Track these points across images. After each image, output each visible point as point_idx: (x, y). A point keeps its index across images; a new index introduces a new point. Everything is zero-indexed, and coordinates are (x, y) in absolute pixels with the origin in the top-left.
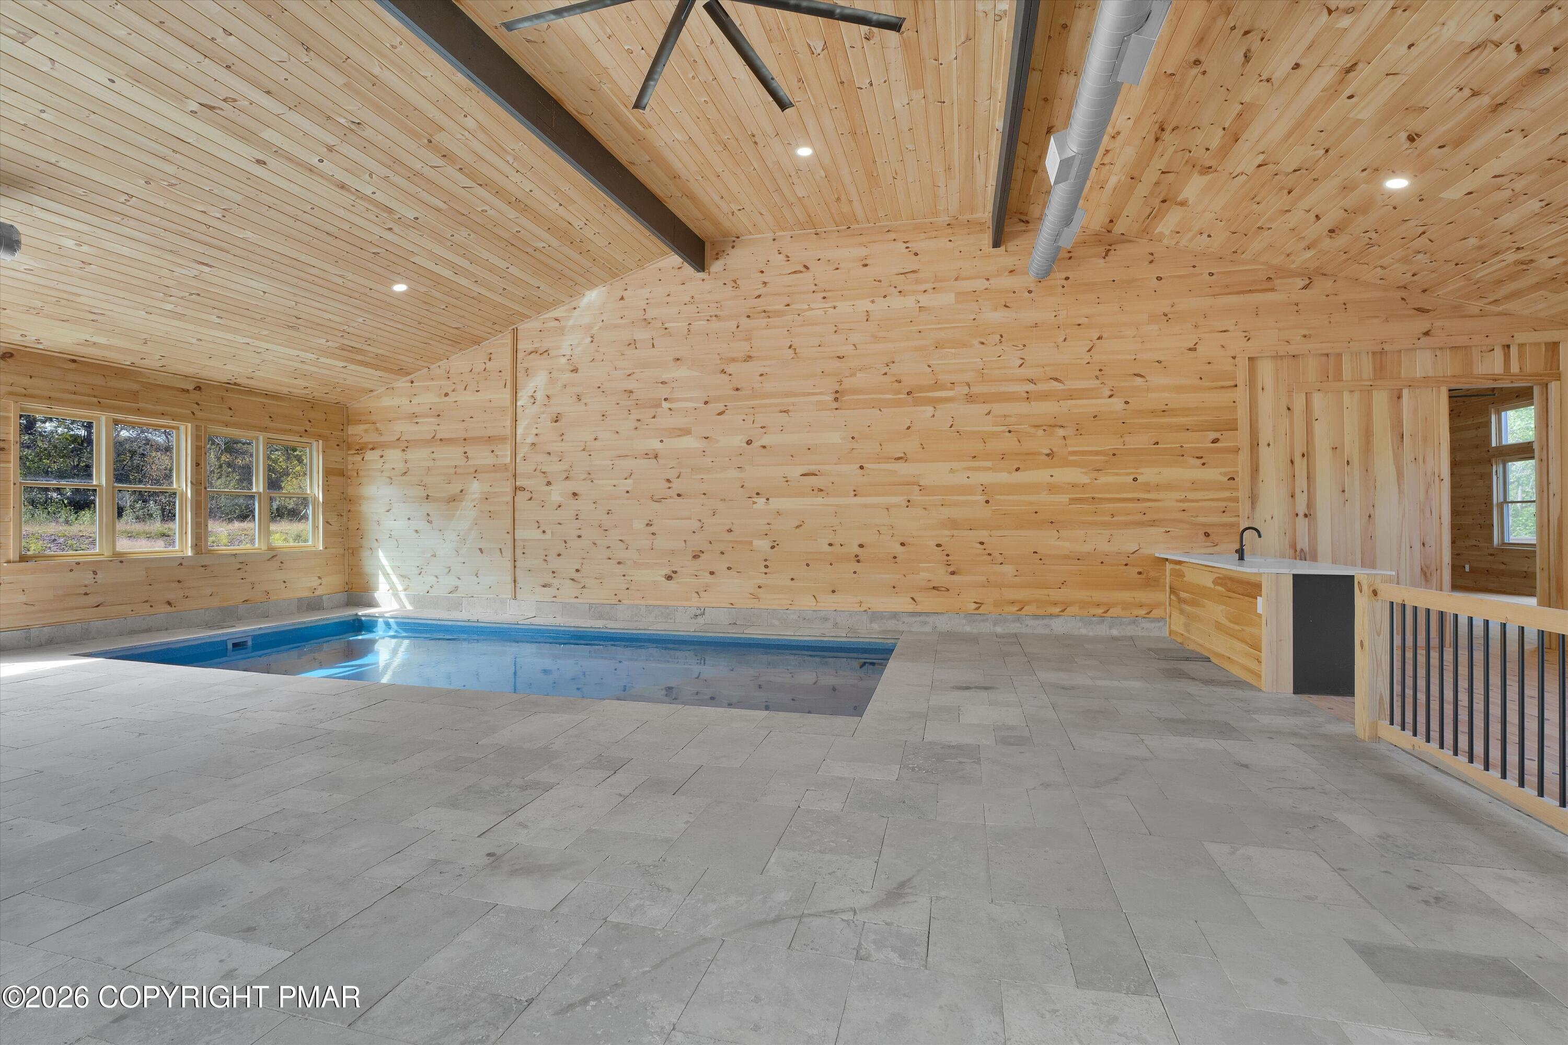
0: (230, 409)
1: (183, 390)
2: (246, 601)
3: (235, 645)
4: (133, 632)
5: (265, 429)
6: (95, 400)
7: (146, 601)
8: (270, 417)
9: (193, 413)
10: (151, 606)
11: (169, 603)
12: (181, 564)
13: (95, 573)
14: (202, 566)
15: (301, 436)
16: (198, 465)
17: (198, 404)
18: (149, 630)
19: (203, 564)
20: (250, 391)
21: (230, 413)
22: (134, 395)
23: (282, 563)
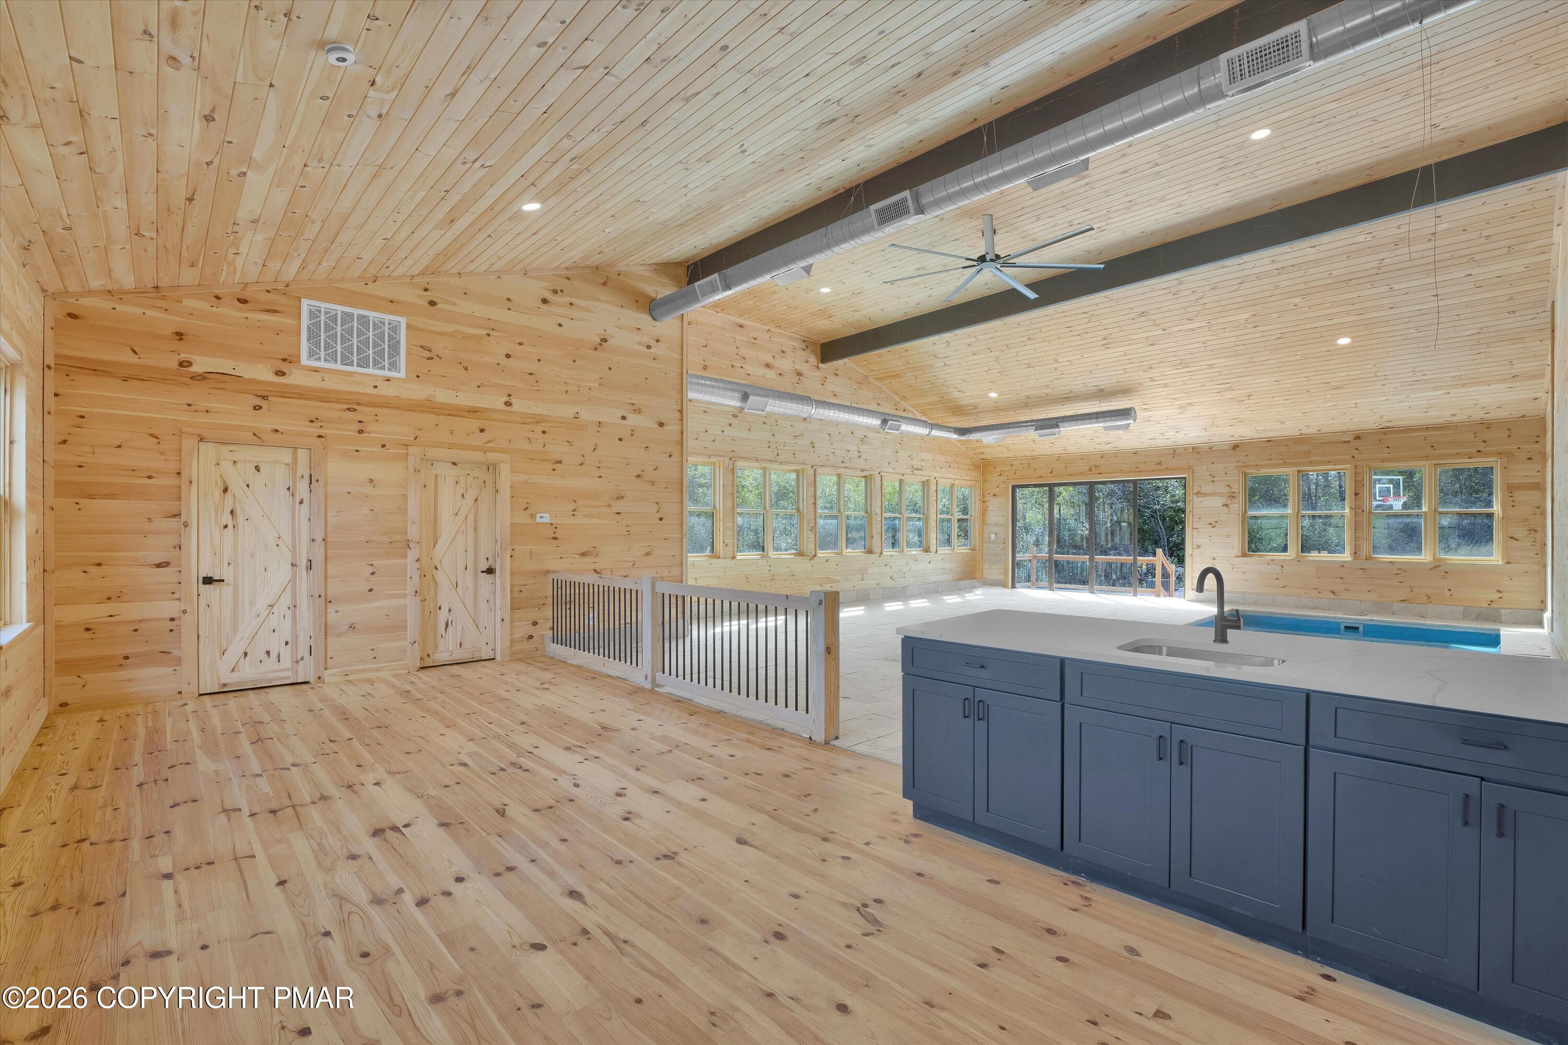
0: (1388, 447)
1: (1345, 442)
2: (1405, 600)
3: (1346, 628)
4: (1305, 607)
5: (1427, 458)
6: (1282, 461)
7: (1316, 589)
8: (1432, 446)
9: (1353, 457)
10: (1320, 592)
11: (1333, 592)
12: (1343, 566)
13: (1282, 566)
14: (1361, 569)
15: (1470, 458)
16: (1356, 494)
17: (1357, 449)
18: (1315, 608)
19: (1362, 567)
20: (1408, 430)
21: (1389, 450)
22: (1308, 453)
23: (1446, 573)
